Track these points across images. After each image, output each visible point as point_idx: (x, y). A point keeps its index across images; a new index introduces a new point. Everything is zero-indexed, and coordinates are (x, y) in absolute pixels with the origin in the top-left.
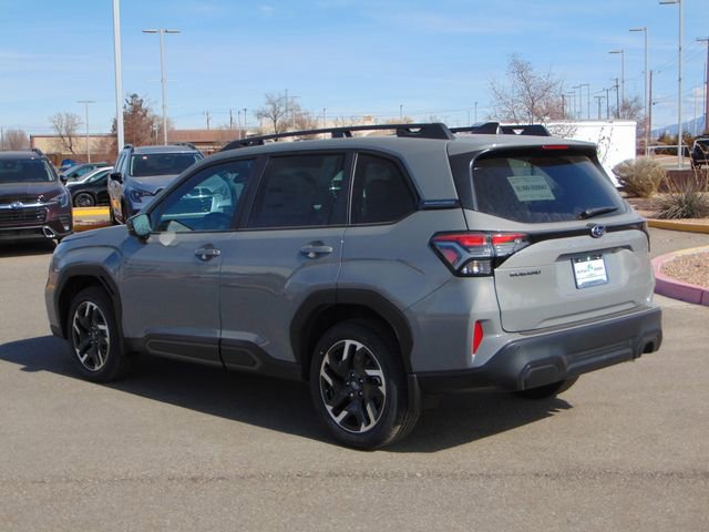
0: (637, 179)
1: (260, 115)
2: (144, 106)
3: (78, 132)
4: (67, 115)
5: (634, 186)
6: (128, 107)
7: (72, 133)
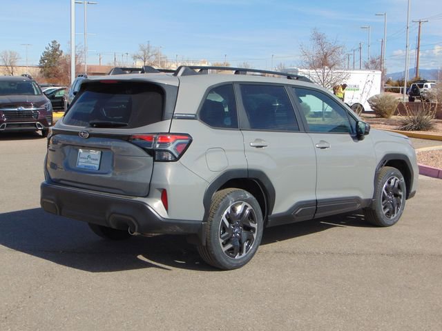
0: (383, 107)
1: (135, 58)
2: (60, 49)
3: (18, 64)
4: (11, 52)
5: (380, 111)
6: (50, 49)
7: (13, 64)
